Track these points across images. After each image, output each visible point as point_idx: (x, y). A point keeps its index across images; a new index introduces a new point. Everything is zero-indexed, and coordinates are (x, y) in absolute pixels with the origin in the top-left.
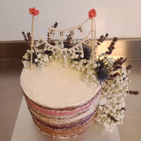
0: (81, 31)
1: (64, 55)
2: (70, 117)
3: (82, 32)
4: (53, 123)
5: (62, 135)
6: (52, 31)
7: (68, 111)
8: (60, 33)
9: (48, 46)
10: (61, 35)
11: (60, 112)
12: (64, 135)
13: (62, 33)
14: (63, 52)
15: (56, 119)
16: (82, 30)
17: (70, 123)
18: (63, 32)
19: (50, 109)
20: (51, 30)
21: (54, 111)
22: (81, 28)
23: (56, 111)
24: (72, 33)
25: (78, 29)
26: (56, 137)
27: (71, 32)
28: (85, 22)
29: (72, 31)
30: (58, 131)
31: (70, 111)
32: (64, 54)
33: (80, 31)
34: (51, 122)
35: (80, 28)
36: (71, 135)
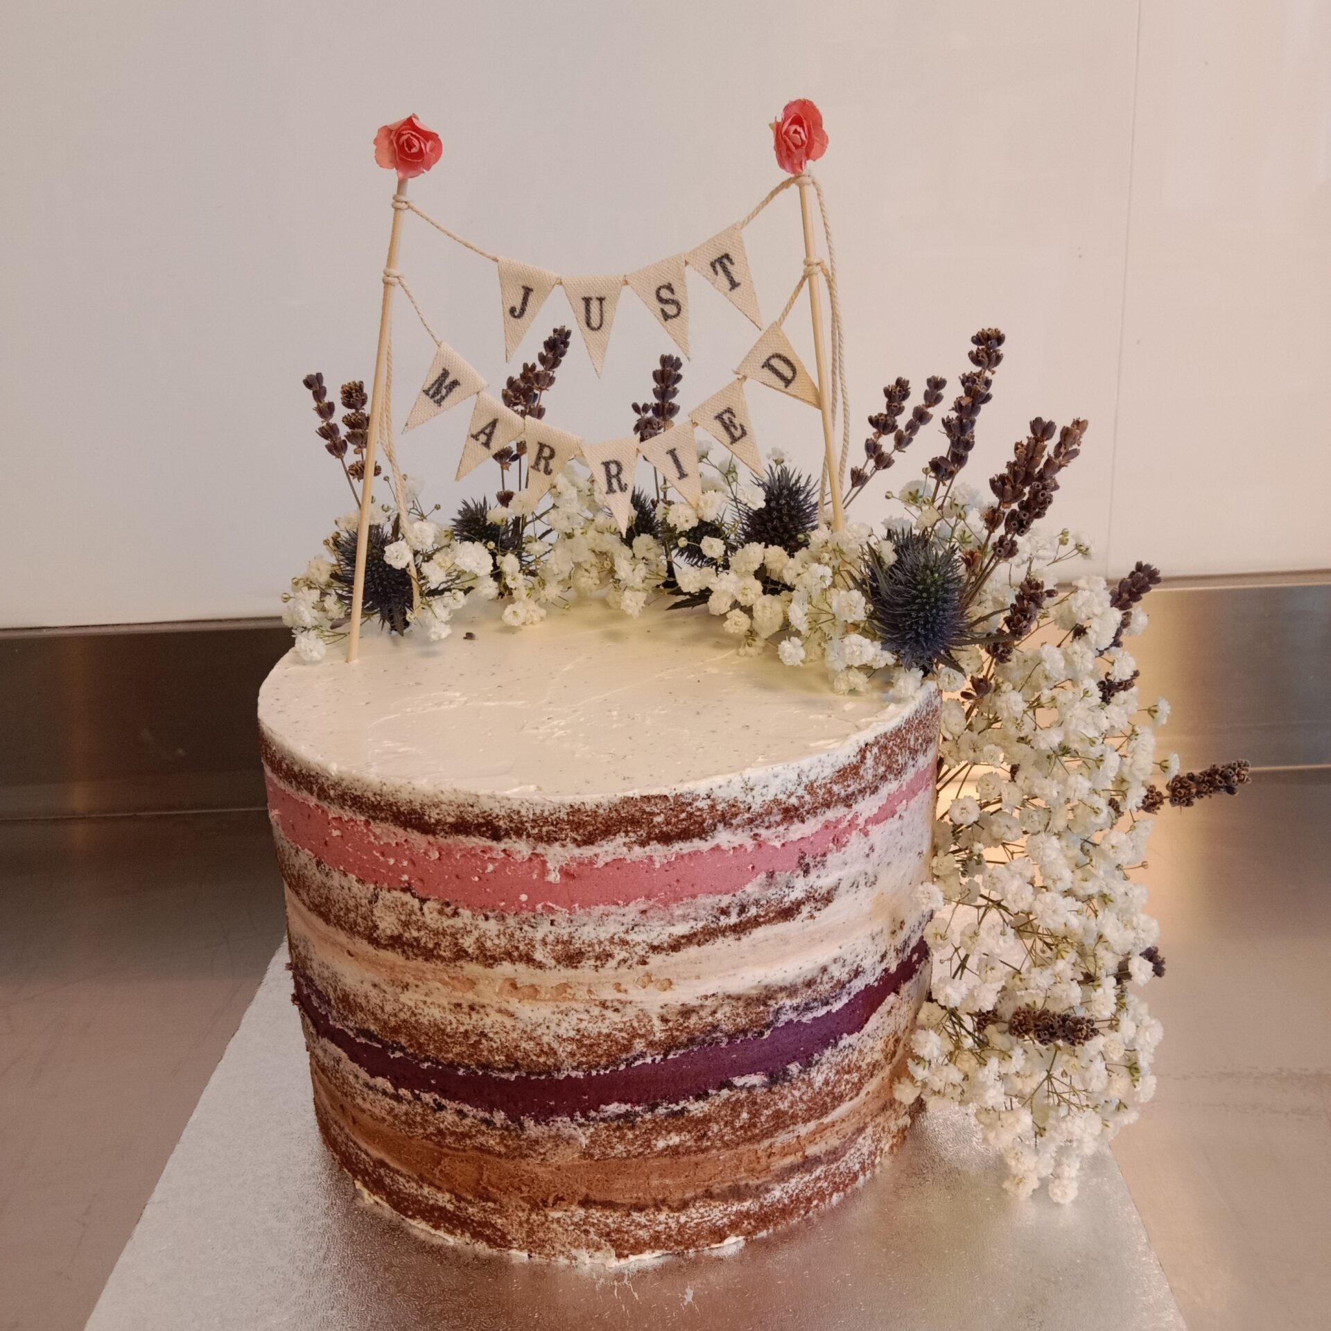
0: (734, 285)
1: (611, 490)
2: (659, 932)
3: (738, 289)
4: (509, 1022)
5: (596, 1214)
6: (528, 291)
7: (643, 844)
8: (582, 305)
9: (494, 424)
10: (588, 324)
11: (577, 852)
12: (613, 1219)
13: (595, 306)
14: (606, 465)
15: (538, 956)
16: (737, 279)
17: (664, 1020)
18: (601, 300)
19: (490, 828)
20: (522, 283)
21: (522, 848)
22: (732, 256)
23: (540, 849)
24: (666, 302)
25: (713, 265)
26: (537, 1258)
27: (665, 294)
28: (758, 209)
29: (669, 287)
30: (557, 1138)
31: (657, 851)
32: (614, 481)
33: (727, 284)
34: (495, 1017)
35: (722, 263)
36: (682, 1227)
